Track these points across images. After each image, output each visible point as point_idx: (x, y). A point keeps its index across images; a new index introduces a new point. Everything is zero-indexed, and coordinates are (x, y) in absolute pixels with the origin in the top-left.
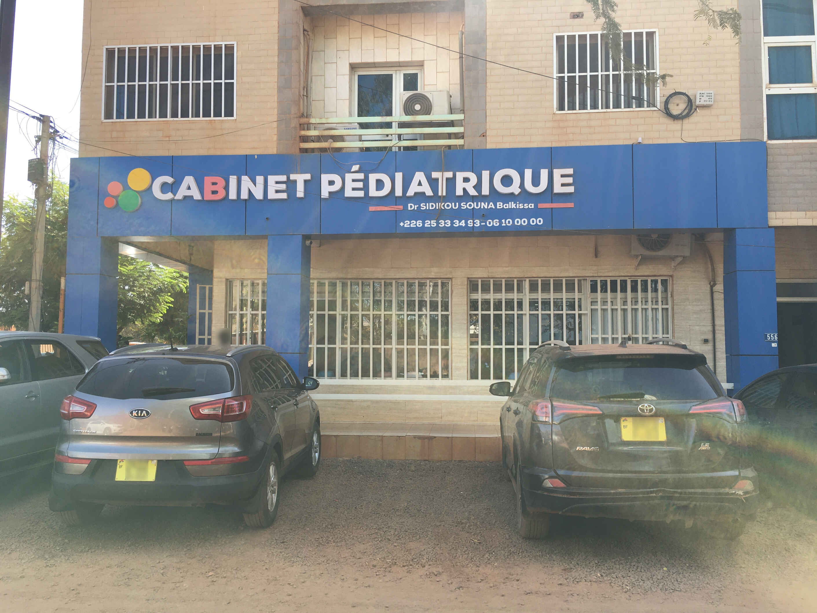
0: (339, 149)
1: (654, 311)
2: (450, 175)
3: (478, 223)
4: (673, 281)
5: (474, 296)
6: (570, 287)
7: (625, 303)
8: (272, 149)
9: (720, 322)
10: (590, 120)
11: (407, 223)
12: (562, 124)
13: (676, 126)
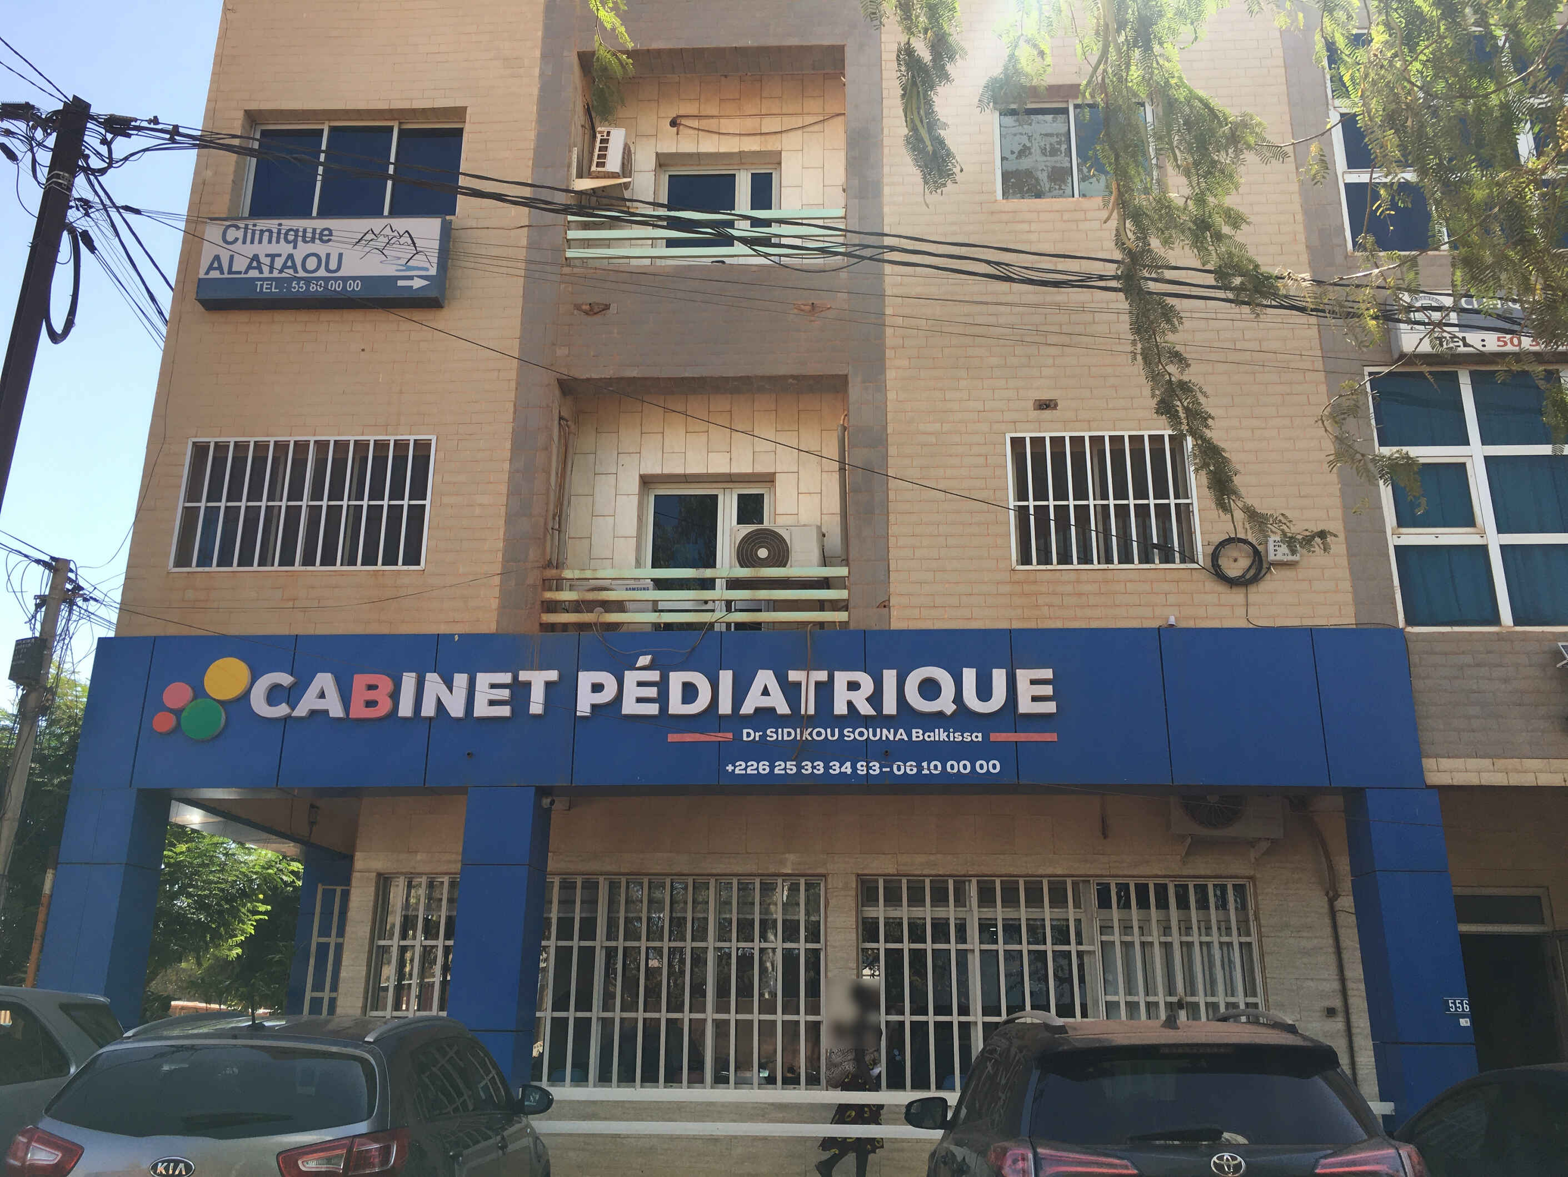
0: (616, 626)
1: (1225, 949)
2: (822, 676)
3: (876, 768)
4: (1255, 885)
5: (870, 912)
6: (1058, 899)
7: (1166, 930)
8: (488, 624)
9: (1355, 972)
10: (1078, 582)
11: (741, 765)
12: (1027, 588)
13: (1237, 596)
